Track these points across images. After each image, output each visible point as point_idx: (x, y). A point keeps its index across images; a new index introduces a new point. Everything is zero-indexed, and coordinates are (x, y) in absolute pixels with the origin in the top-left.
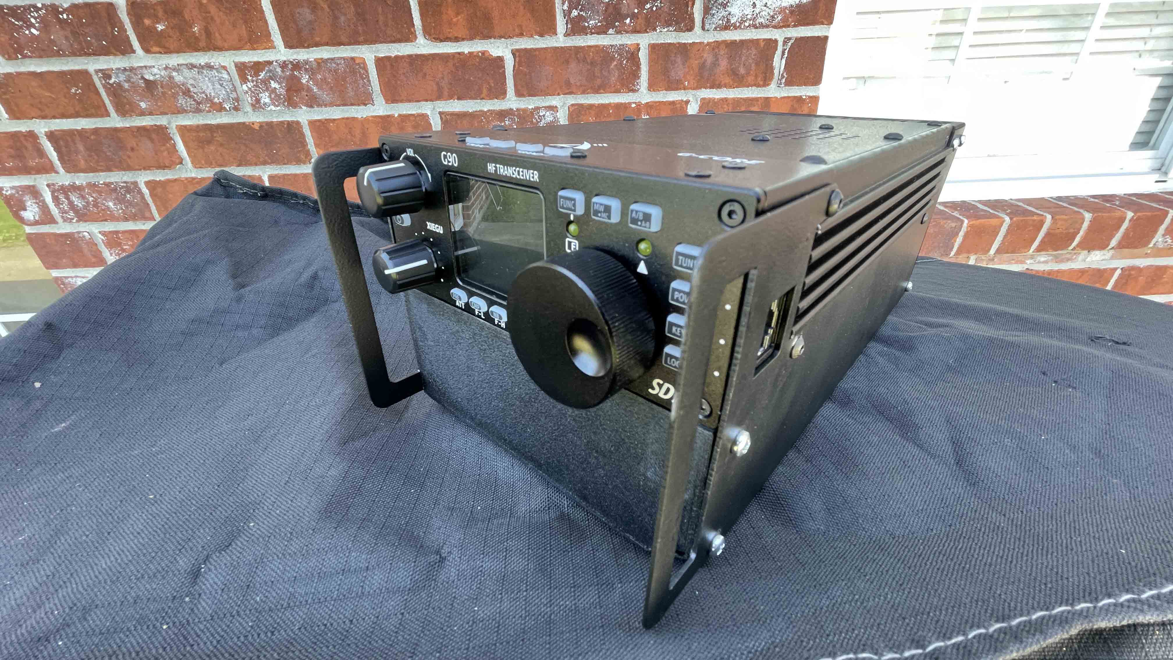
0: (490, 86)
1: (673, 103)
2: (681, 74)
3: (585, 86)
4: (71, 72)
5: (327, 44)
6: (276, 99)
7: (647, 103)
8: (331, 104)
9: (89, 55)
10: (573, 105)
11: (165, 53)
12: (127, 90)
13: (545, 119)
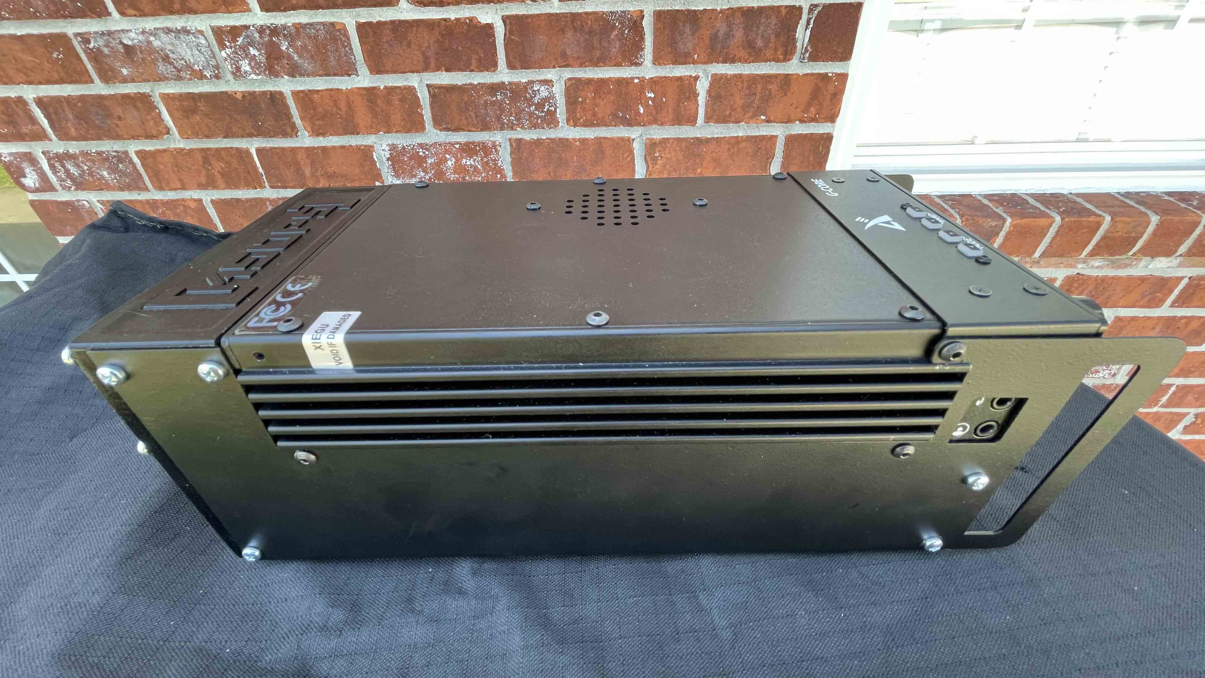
0: (480, 57)
1: (680, 79)
2: (690, 46)
3: (583, 58)
4: (51, 36)
5: (304, 8)
6: (256, 67)
7: (651, 78)
8: (314, 74)
9: (65, 17)
10: (569, 79)
11: (141, 16)
12: (109, 56)
13: (539, 94)
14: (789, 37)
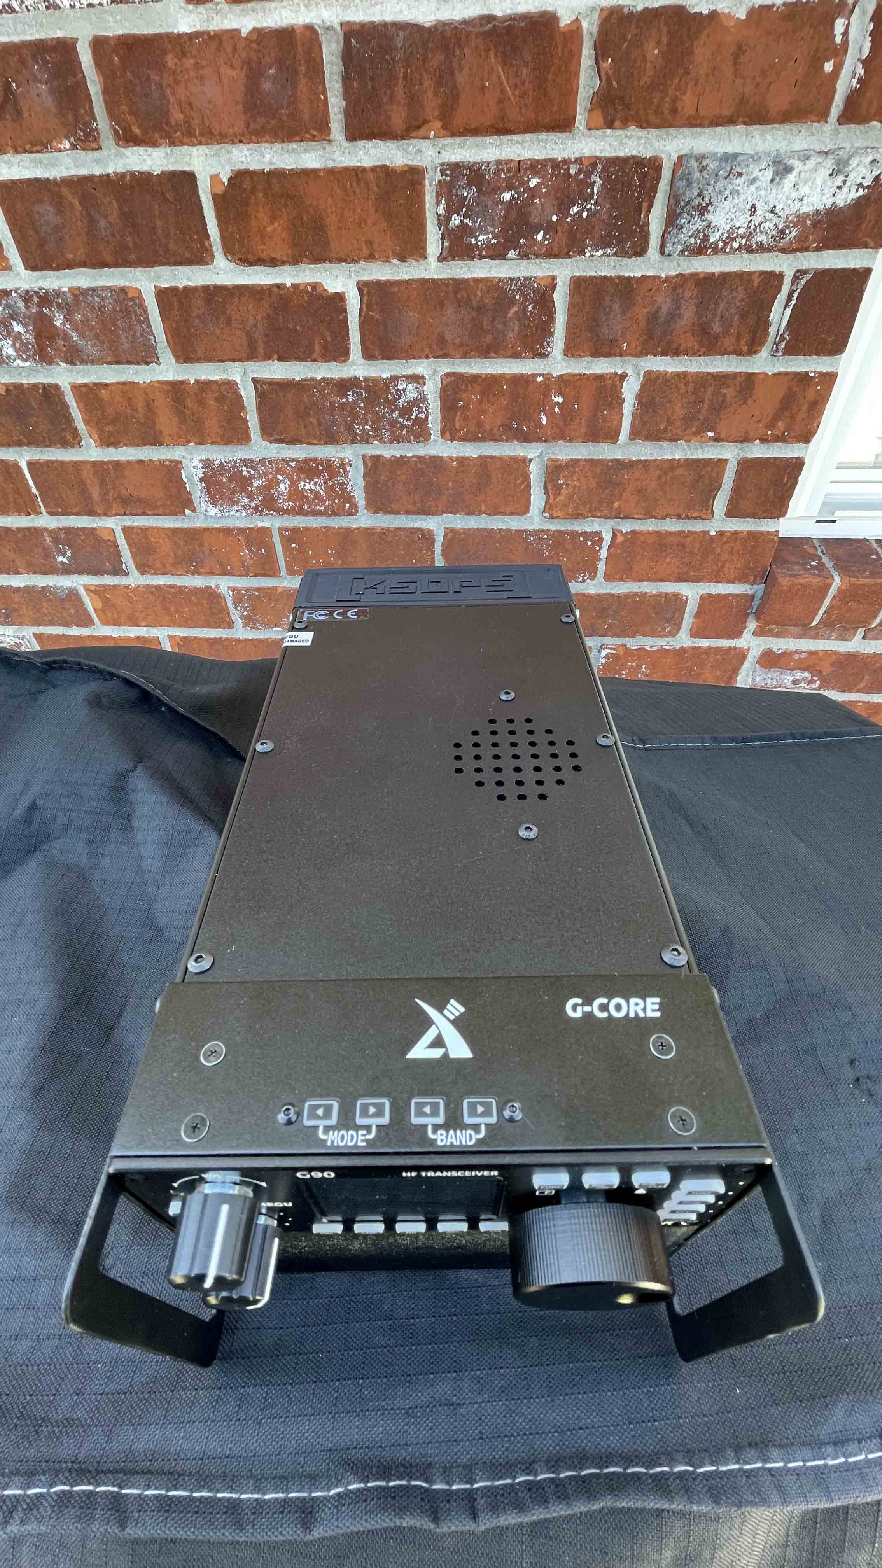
0: (326, 341)
1: (600, 378)
2: (617, 329)
3: (467, 345)
5: (84, 265)
6: (22, 349)
7: (561, 376)
8: (100, 361)
10: (448, 375)
13: (405, 395)
14: (759, 318)
